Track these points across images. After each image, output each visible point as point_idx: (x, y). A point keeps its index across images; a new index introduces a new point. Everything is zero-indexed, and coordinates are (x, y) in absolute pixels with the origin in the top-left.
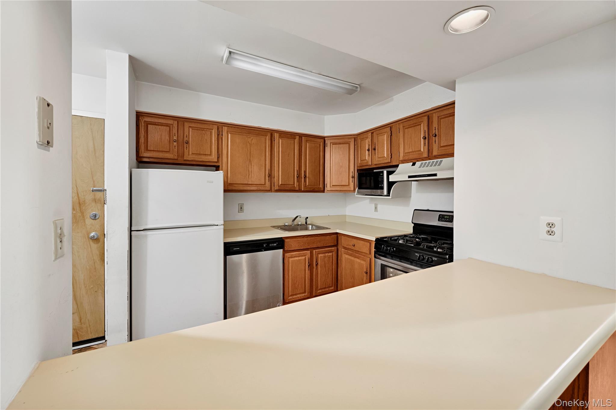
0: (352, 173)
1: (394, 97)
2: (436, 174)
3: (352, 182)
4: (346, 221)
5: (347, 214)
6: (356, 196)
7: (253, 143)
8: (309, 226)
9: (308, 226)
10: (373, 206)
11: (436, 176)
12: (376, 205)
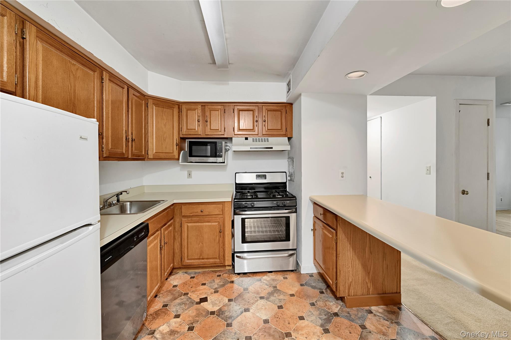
0: (176, 140)
1: (230, 82)
2: (272, 147)
3: (177, 150)
4: (145, 192)
5: (144, 184)
6: (180, 164)
7: (79, 77)
8: (127, 203)
9: (125, 203)
10: (186, 173)
11: (272, 149)
12: (189, 172)
